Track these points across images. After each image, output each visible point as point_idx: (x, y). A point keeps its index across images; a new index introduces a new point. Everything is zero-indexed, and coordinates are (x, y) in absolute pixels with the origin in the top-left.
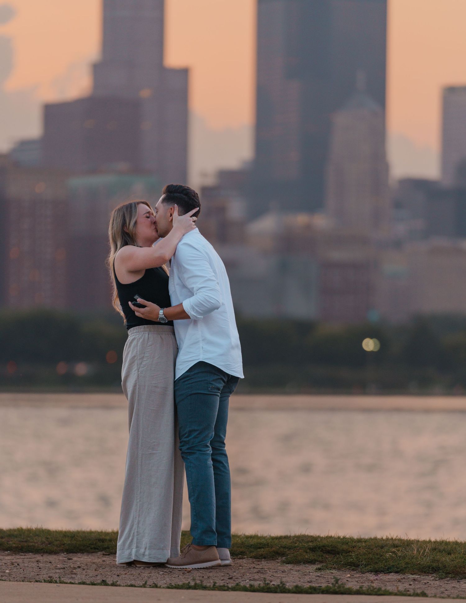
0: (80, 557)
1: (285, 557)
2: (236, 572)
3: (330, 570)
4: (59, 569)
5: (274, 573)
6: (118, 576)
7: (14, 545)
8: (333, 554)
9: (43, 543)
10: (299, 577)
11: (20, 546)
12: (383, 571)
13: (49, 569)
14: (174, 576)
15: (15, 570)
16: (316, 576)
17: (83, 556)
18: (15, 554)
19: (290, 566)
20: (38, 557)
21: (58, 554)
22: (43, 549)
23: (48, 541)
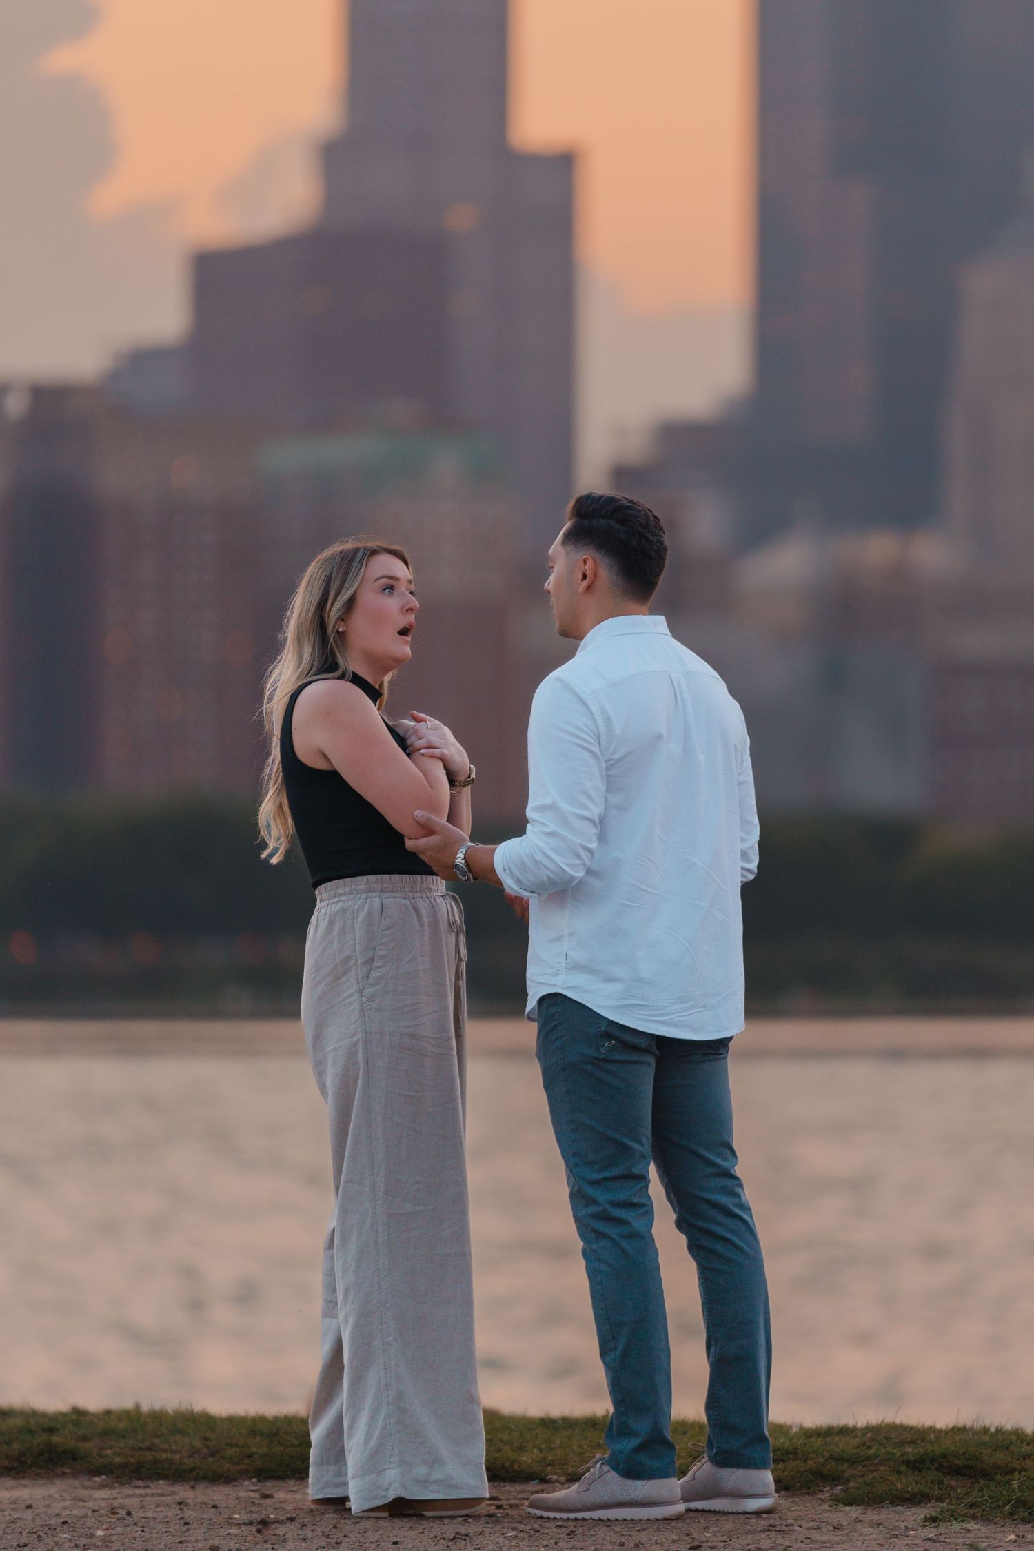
0: (294, 1489)
1: (840, 1486)
2: (712, 1529)
3: (963, 1521)
4: (237, 1524)
5: (813, 1531)
6: (395, 1543)
7: (117, 1460)
8: (970, 1477)
9: (194, 1452)
10: (878, 1542)
11: (132, 1460)
13: (212, 1526)
14: (544, 1543)
15: (119, 1530)
16: (925, 1540)
17: (302, 1487)
18: (121, 1484)
19: (854, 1512)
20: (184, 1492)
21: (236, 1484)
22: (194, 1468)
23: (207, 1447)
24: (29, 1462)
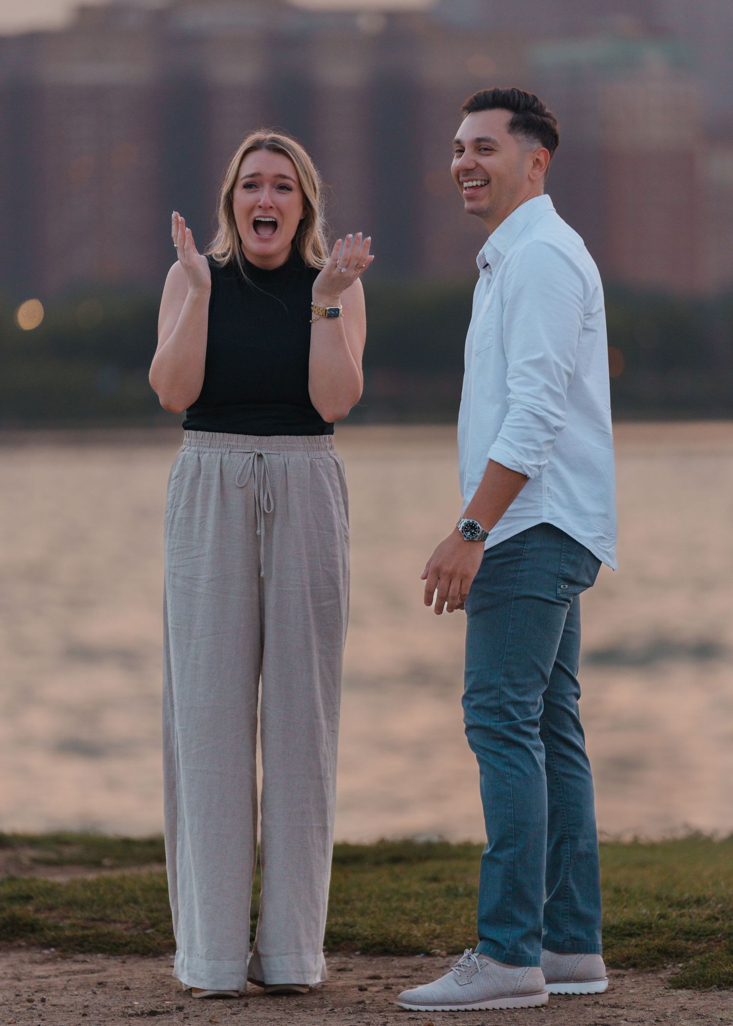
1: (682, 963)
7: (70, 931)
20: (112, 968)
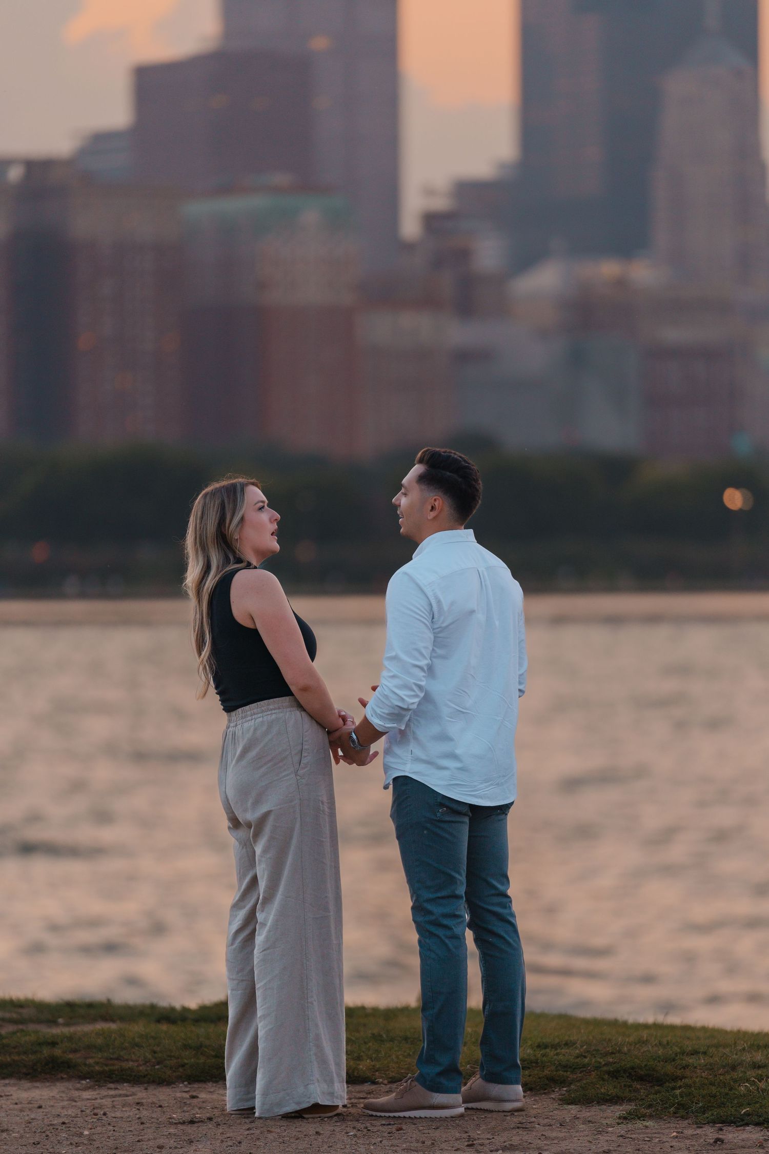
0: (212, 1090)
1: (567, 1087)
3: (644, 1120)
5: (547, 1128)
7: (97, 1068)
8: (649, 1082)
9: (147, 1061)
11: (107, 1068)
12: (735, 1123)
13: (159, 1127)
14: (374, 1141)
15: (99, 1129)
16: (618, 1136)
18: (100, 1086)
19: (574, 1109)
22: (147, 1075)
23: (156, 1058)
24: (39, 1070)
